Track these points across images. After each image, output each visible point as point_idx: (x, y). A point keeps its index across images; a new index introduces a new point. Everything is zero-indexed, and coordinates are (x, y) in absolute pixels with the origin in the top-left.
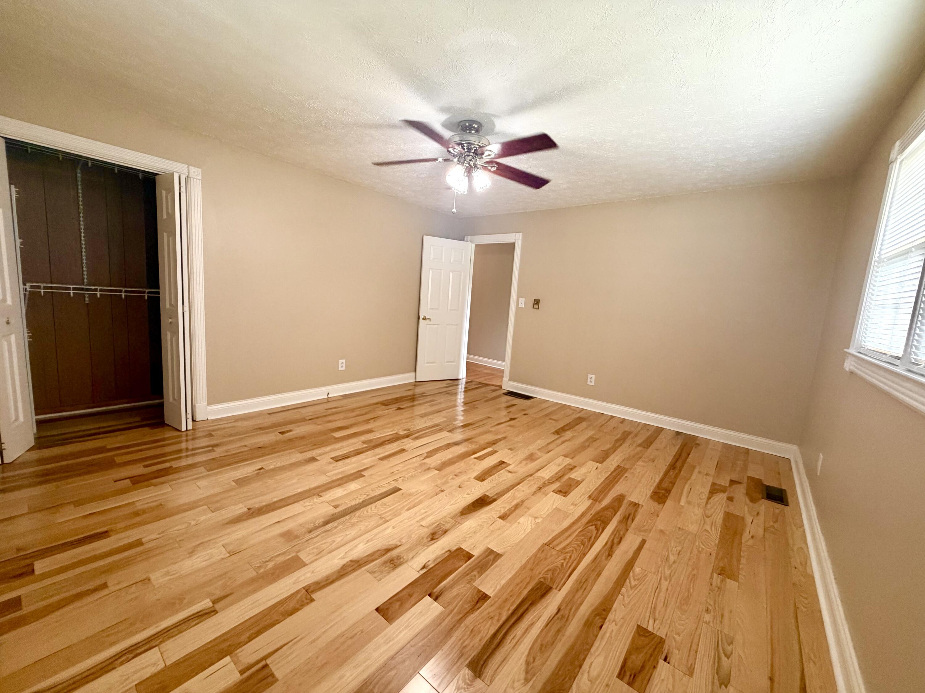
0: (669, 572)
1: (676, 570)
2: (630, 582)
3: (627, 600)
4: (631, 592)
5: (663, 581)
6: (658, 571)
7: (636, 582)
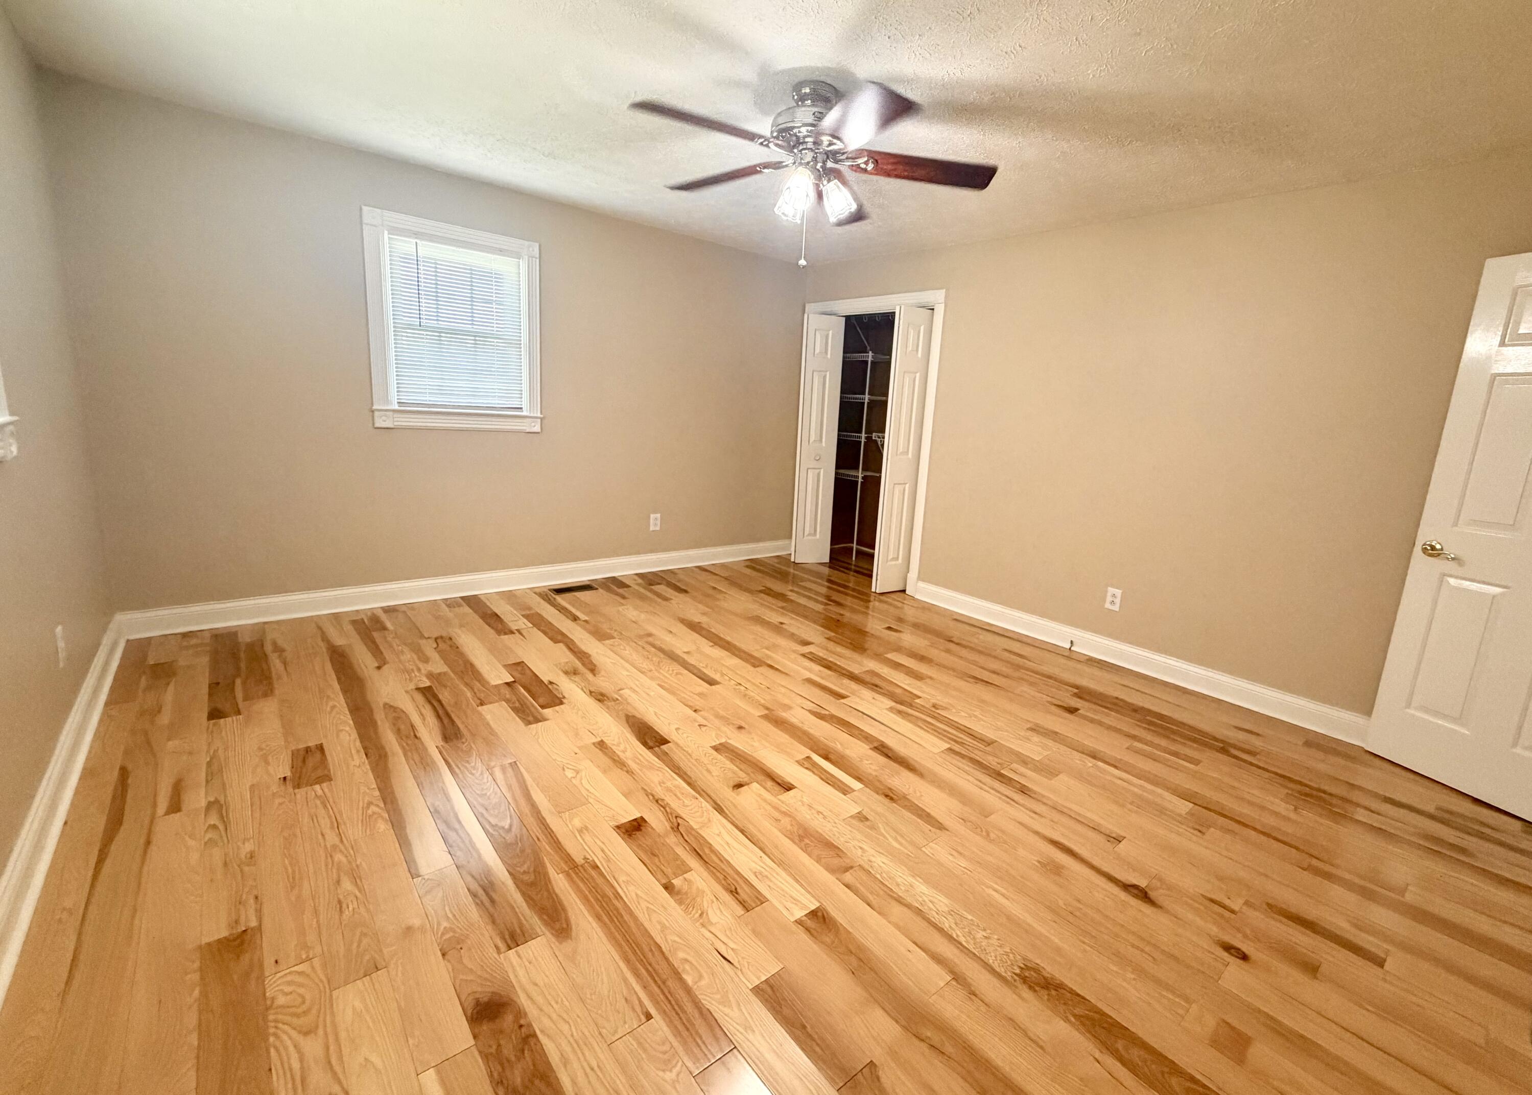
0: (336, 859)
1: (327, 871)
2: (378, 806)
3: (363, 789)
4: (367, 799)
5: (336, 841)
6: (352, 848)
7: (370, 812)
